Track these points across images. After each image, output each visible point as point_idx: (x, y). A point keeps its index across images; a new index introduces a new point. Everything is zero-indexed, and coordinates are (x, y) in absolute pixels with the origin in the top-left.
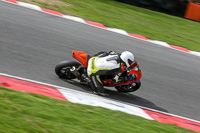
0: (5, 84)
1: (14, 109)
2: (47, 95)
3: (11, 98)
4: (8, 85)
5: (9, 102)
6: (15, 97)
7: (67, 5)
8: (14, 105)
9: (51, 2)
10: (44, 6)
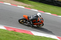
0: (15, 31)
1: (18, 38)
2: (27, 33)
3: (17, 35)
4: (16, 31)
5: (16, 36)
6: (18, 34)
7: (32, 6)
8: (18, 37)
9: (27, 5)
10: (25, 7)
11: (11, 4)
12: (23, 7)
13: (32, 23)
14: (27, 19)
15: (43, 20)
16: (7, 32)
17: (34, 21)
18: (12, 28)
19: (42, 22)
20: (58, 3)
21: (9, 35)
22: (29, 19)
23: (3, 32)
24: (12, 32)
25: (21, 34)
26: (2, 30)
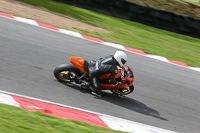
0: (47, 111)
2: (88, 122)
3: (53, 125)
4: (50, 112)
6: (57, 124)
7: (107, 32)
9: (92, 29)
10: (85, 33)
11: (37, 21)
12: (77, 35)
13: (96, 85)
14: (82, 70)
15: (132, 76)
16: (20, 116)
17: (102, 78)
18: (37, 103)
19: (128, 83)
20: (193, 25)
21: (28, 125)
22: (88, 71)
23: (8, 114)
24: (36, 116)
25: (67, 123)
26: (6, 110)
